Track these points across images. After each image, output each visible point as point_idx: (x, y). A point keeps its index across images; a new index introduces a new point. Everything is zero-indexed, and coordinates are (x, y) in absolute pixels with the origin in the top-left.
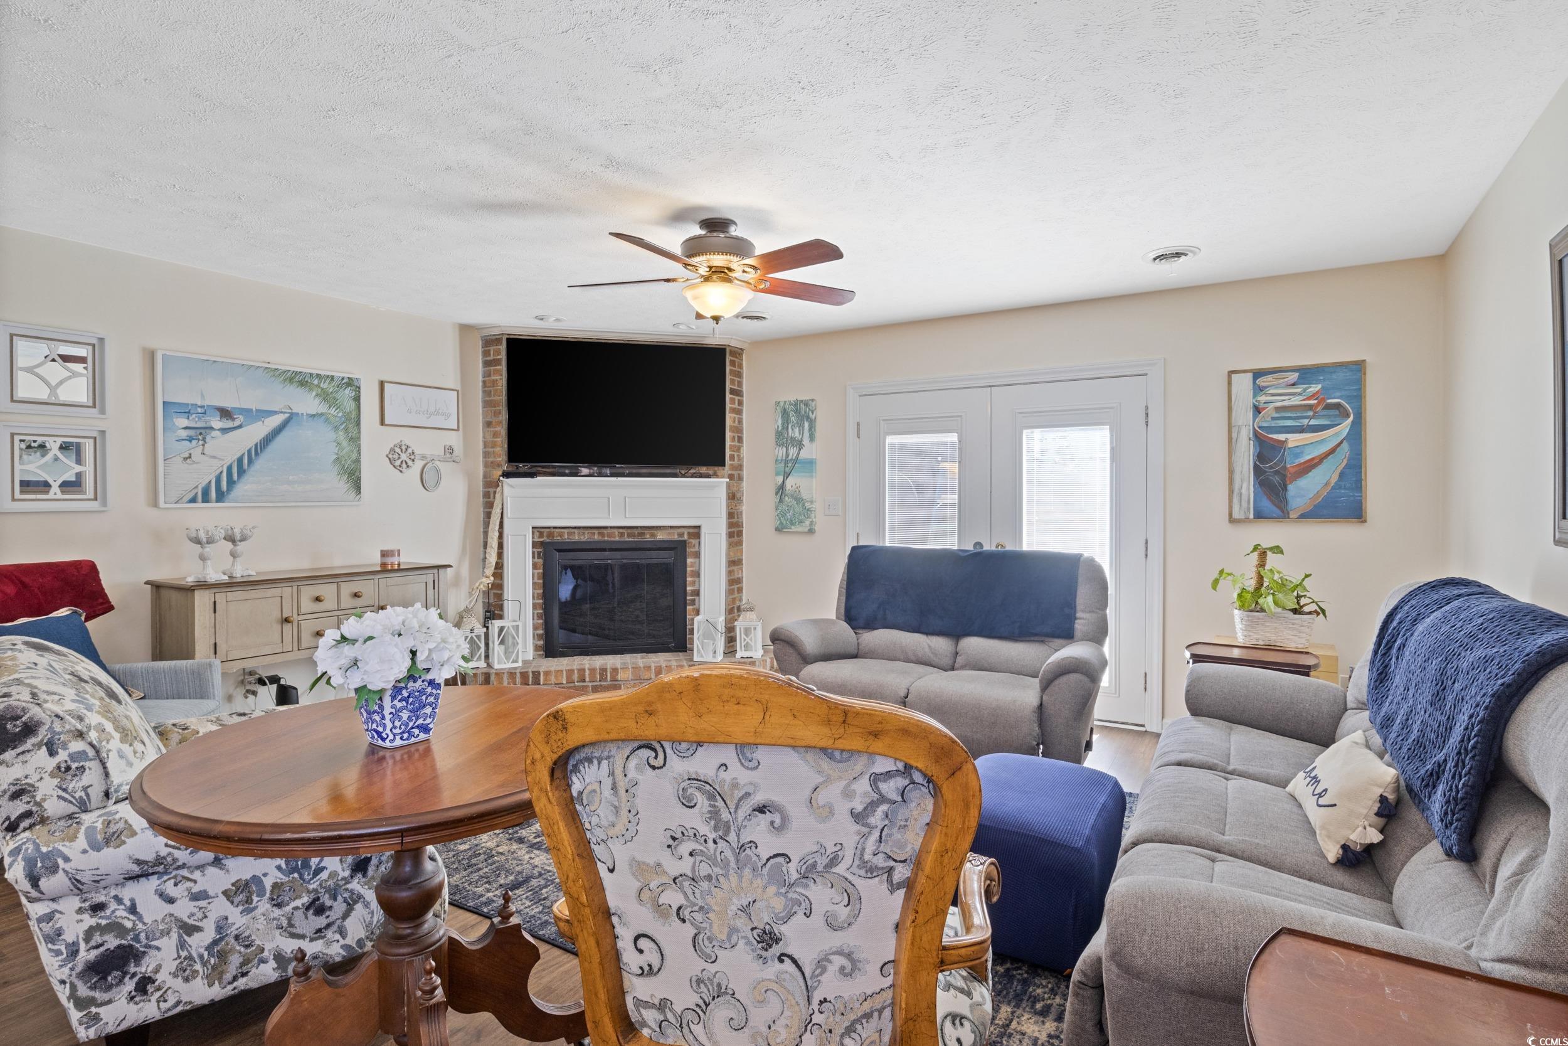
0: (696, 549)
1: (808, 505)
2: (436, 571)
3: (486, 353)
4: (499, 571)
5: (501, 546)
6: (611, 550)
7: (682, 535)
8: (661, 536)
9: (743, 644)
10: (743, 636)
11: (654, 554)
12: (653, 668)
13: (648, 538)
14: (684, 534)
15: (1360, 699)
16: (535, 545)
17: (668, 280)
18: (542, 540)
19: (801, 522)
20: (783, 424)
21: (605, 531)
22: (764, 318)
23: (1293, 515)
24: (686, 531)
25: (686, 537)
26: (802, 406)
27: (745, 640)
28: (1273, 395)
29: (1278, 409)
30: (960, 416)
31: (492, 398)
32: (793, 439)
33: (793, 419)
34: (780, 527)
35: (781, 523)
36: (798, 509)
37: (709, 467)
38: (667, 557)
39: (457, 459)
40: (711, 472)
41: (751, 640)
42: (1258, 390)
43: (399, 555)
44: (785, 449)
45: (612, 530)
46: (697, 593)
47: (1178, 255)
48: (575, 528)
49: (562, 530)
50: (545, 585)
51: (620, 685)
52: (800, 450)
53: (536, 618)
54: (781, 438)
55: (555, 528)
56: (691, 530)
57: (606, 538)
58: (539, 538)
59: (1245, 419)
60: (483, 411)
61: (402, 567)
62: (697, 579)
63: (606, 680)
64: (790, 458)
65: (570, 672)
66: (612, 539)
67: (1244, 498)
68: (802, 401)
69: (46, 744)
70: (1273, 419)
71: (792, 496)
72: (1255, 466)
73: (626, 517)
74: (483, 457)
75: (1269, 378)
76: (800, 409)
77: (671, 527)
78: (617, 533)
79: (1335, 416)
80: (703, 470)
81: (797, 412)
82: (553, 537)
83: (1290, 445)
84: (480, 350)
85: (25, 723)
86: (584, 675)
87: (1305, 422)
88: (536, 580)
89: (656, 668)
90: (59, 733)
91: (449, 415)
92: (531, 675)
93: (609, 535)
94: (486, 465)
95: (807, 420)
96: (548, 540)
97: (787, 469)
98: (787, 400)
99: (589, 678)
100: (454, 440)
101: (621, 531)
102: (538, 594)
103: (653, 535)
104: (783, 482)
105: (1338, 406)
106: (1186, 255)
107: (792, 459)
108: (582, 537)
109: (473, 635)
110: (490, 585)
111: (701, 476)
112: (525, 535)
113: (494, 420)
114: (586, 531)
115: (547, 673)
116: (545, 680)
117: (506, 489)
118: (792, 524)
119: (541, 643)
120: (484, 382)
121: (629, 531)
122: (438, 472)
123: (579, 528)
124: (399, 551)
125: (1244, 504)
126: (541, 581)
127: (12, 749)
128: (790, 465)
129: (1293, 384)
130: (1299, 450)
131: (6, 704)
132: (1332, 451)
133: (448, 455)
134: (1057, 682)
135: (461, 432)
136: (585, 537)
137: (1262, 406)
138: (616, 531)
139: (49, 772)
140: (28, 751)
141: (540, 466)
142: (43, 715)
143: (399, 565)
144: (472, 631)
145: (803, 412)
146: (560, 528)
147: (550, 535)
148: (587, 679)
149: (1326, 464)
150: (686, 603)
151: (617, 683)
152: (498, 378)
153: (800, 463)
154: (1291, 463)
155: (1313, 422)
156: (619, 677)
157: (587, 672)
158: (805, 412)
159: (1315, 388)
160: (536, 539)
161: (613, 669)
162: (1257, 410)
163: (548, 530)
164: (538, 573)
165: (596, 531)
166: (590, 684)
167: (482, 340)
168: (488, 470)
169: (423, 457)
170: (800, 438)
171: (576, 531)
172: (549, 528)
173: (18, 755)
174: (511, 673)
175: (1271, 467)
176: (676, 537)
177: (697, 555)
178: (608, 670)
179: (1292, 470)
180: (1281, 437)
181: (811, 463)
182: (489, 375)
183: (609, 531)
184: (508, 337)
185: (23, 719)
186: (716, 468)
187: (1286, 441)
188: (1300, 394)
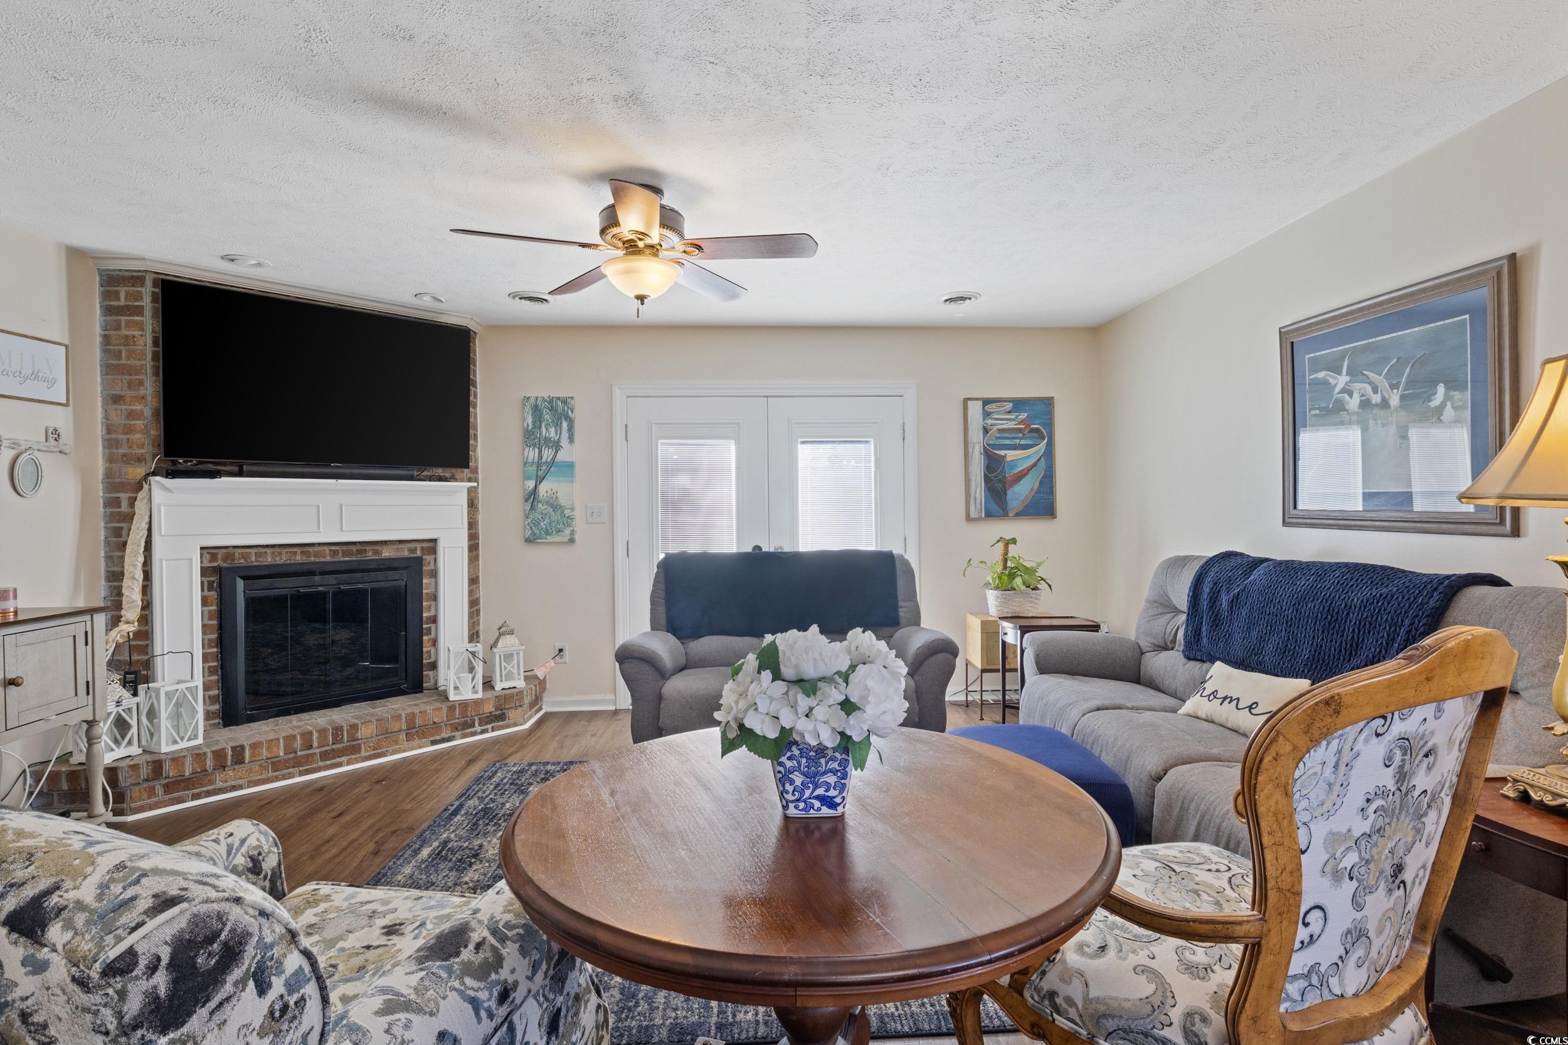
0: (432, 567)
1: (567, 512)
2: (88, 618)
3: (106, 295)
4: (146, 613)
5: (147, 576)
6: (323, 573)
7: (413, 551)
8: (387, 553)
9: (504, 673)
10: (503, 664)
11: (380, 575)
12: (404, 717)
13: (370, 555)
14: (416, 549)
15: (1157, 643)
16: (204, 571)
17: (583, 245)
18: (215, 564)
19: (559, 531)
20: (534, 422)
21: (311, 549)
22: (546, 300)
23: (1011, 514)
24: (419, 546)
25: (419, 553)
26: (559, 403)
27: (505, 668)
28: (997, 419)
29: (1000, 431)
30: (738, 424)
31: (123, 361)
32: (547, 440)
33: (547, 417)
34: (532, 538)
35: (533, 533)
36: (555, 517)
37: (446, 469)
38: (398, 579)
39: (66, 449)
40: (448, 475)
41: (513, 667)
42: (987, 415)
43: (15, 597)
44: (537, 450)
45: (321, 548)
46: (434, 620)
47: (963, 299)
48: (267, 546)
49: (248, 550)
50: (220, 627)
51: (360, 745)
52: (557, 452)
53: (206, 674)
54: (531, 437)
55: (234, 547)
56: (425, 545)
57: (313, 559)
58: (210, 562)
59: (977, 437)
60: (103, 380)
61: (20, 618)
62: (433, 603)
63: (341, 741)
64: (544, 460)
65: (290, 739)
66: (322, 560)
67: (978, 501)
68: (559, 398)
69: (254, 975)
70: (997, 438)
71: (547, 503)
72: (985, 474)
73: (342, 530)
74: (104, 447)
75: (994, 405)
76: (557, 406)
77: (400, 542)
78: (327, 552)
79: (1036, 438)
80: (439, 471)
81: (553, 409)
82: (234, 560)
83: (1008, 459)
84: (97, 290)
85: (225, 944)
86: (311, 741)
87: (1017, 441)
88: (207, 622)
89: (407, 715)
90: (272, 946)
91: (52, 383)
92: (230, 753)
93: (316, 555)
94: (110, 459)
95: (566, 420)
96: (225, 565)
97: (540, 473)
98: (540, 395)
99: (319, 742)
100: (61, 419)
101: (333, 548)
102: (209, 640)
103: (376, 552)
104: (536, 487)
105: (1037, 430)
106: (970, 299)
107: (546, 462)
108: (278, 559)
109: (120, 709)
110: (131, 634)
111: (441, 479)
112: (191, 559)
113: (128, 394)
114: (285, 550)
115: (255, 746)
116: (252, 755)
117: (158, 495)
118: (547, 533)
119: (216, 707)
120: (106, 340)
121: (345, 548)
122: (37, 467)
123: (273, 546)
124: (15, 590)
125: (978, 506)
126: (215, 622)
127: (203, 1006)
128: (544, 468)
129: (1009, 412)
130: (1013, 464)
131: (187, 916)
132: (1035, 465)
133: (52, 442)
134: (927, 663)
135: (70, 409)
136: (283, 559)
137: (989, 427)
138: (327, 549)
139: (257, 1028)
140: (228, 999)
141: (212, 463)
142: (247, 917)
143: (16, 613)
144: (118, 703)
145: (560, 410)
146: (243, 547)
147: (228, 557)
148: (315, 744)
149: (1032, 473)
150: (422, 632)
151: (355, 743)
152: (137, 333)
153: (556, 466)
154: (1010, 473)
155: (1023, 442)
156: (359, 735)
157: (315, 735)
158: (564, 410)
159: (1023, 416)
160: (206, 564)
161: (350, 726)
162: (986, 431)
163: (224, 551)
164: (210, 612)
165: (298, 550)
166: (318, 751)
167: (101, 275)
168: (115, 466)
169: (14, 444)
170: (557, 438)
171: (269, 551)
172: (226, 547)
173: (212, 1013)
174: (198, 755)
175: (996, 476)
176: (406, 554)
177: (434, 574)
178: (345, 729)
179: (1010, 479)
180: (1002, 453)
181: (570, 466)
182: (118, 328)
183: (317, 549)
184: (155, 276)
185: (223, 937)
186: (454, 470)
187: (1005, 456)
188: (1014, 420)
